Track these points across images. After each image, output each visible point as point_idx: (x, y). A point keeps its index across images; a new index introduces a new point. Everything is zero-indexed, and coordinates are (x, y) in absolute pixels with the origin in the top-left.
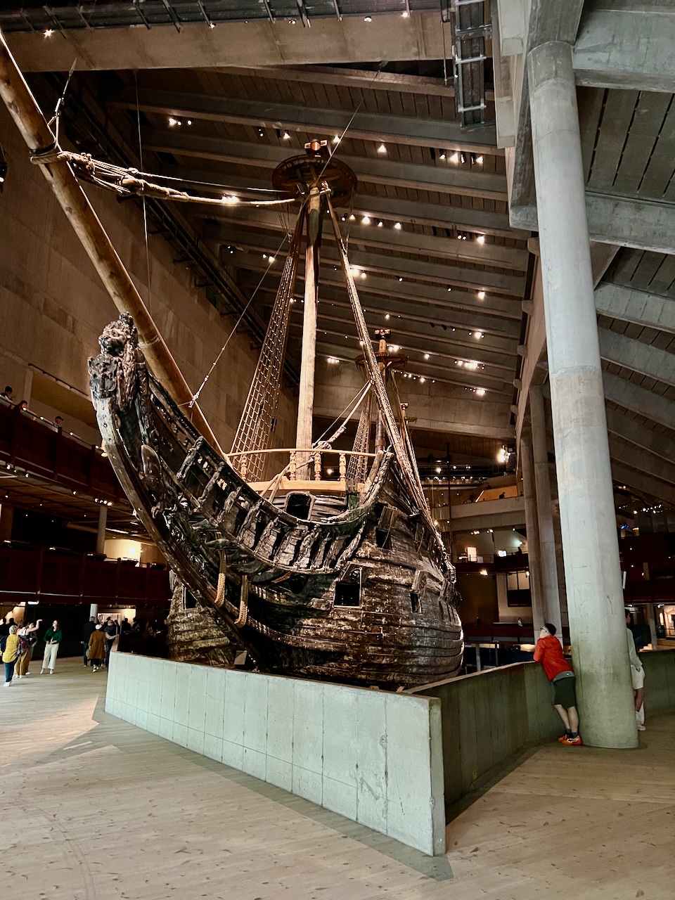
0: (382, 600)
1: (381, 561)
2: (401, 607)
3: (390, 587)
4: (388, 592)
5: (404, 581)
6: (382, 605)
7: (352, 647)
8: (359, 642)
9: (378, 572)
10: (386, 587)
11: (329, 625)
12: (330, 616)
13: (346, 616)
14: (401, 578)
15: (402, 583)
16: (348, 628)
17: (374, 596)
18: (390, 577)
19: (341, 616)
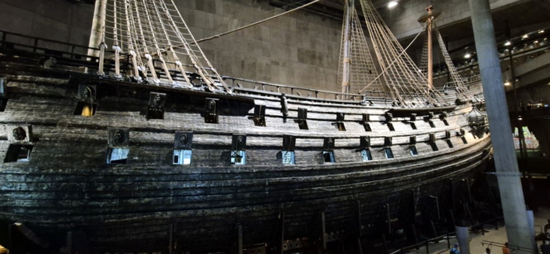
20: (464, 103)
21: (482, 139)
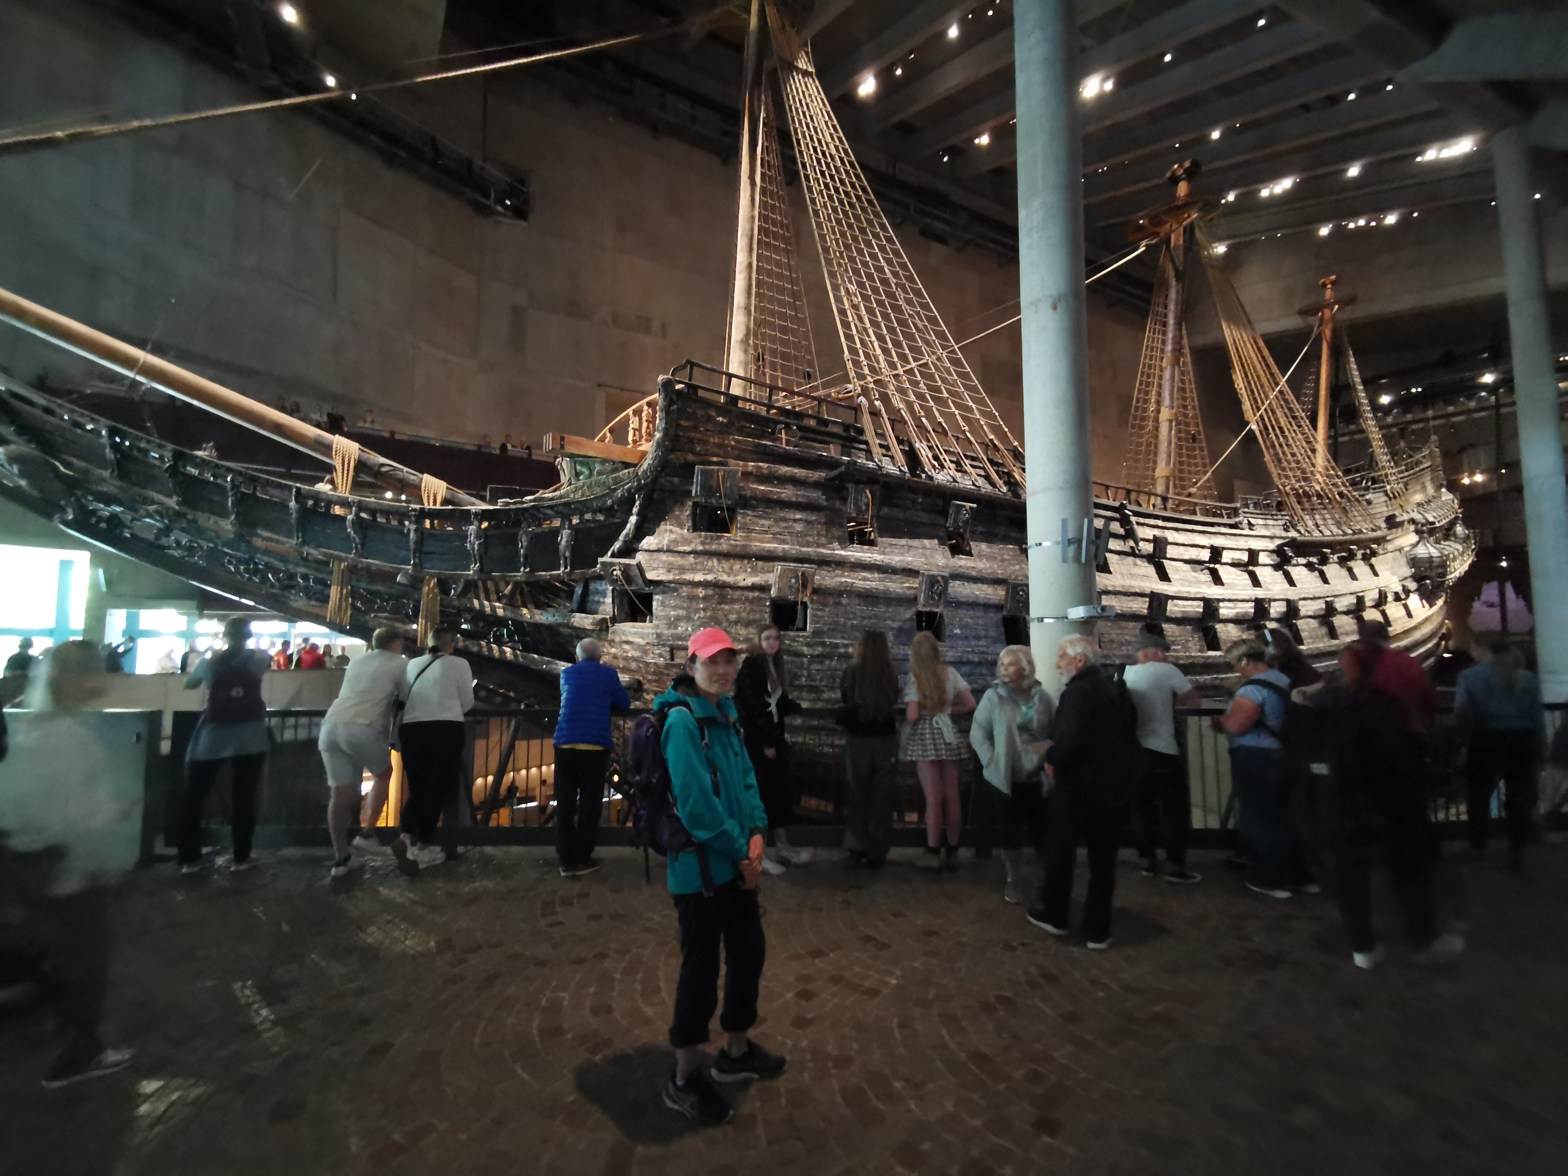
0: (690, 613)
1: (694, 552)
2: (736, 623)
3: (711, 592)
4: (705, 598)
5: (750, 581)
6: (688, 619)
7: (650, 681)
8: (655, 674)
9: (682, 570)
10: (701, 592)
11: (613, 650)
12: (610, 637)
13: (631, 639)
14: (740, 578)
15: (742, 584)
16: (637, 654)
17: (675, 608)
18: (710, 577)
19: (624, 638)
20: (1401, 524)
21: (1435, 608)
